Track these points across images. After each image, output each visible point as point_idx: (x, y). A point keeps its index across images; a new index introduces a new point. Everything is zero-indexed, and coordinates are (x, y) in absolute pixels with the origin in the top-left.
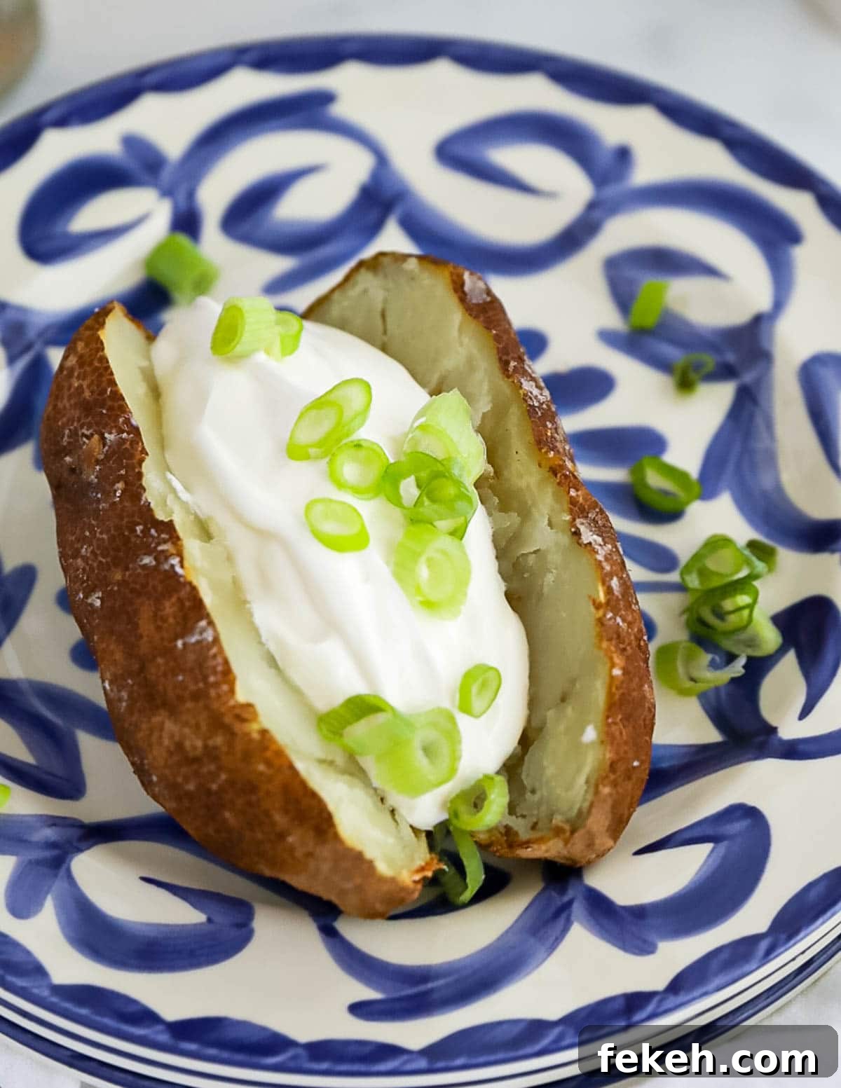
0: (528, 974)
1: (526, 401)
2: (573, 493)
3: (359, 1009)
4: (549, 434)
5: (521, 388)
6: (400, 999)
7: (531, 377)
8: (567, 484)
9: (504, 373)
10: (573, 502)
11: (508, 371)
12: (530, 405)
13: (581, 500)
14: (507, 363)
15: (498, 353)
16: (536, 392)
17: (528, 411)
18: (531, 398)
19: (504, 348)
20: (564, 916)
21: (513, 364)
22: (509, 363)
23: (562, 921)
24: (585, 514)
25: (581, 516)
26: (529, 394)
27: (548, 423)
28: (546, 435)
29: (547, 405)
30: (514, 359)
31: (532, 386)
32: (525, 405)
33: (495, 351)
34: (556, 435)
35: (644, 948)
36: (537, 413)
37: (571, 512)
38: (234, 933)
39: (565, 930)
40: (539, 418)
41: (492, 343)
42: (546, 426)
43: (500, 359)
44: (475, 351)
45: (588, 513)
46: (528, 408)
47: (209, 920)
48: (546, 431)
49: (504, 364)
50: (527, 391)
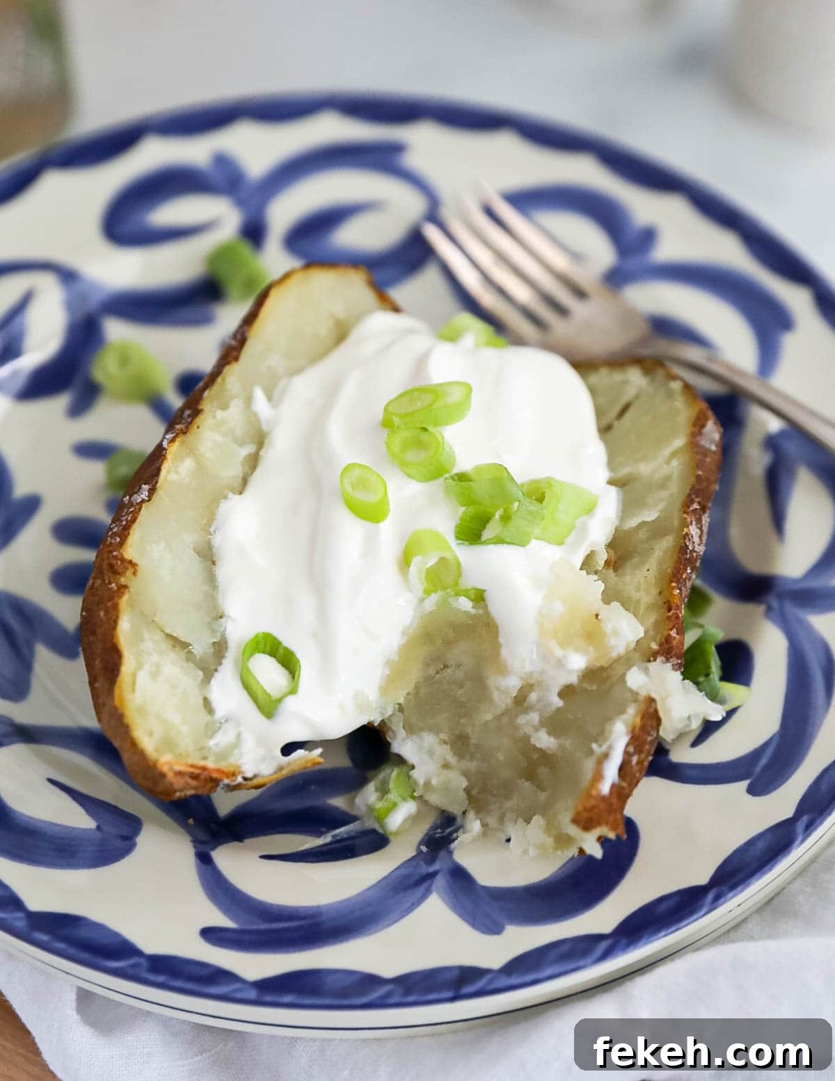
0: (377, 931)
1: (685, 539)
2: (673, 633)
3: (210, 934)
4: (684, 576)
5: (688, 527)
6: (249, 932)
7: (701, 526)
8: (674, 623)
9: (683, 507)
10: (668, 639)
11: (689, 507)
12: (686, 544)
13: (675, 642)
14: (692, 502)
15: (691, 490)
16: (696, 539)
17: (681, 546)
18: (689, 540)
19: (698, 490)
20: (425, 885)
21: (696, 506)
22: (693, 503)
23: (422, 888)
24: (668, 657)
25: (665, 655)
26: (690, 536)
27: (689, 568)
28: (682, 575)
29: (697, 556)
30: (699, 503)
31: (697, 533)
32: (682, 541)
33: (689, 487)
34: (687, 581)
35: (493, 928)
36: (687, 554)
37: (661, 645)
38: (119, 843)
39: (424, 897)
40: (686, 559)
41: (692, 480)
42: (686, 570)
43: (689, 495)
44: (675, 476)
45: (671, 657)
46: (683, 545)
47: (98, 828)
48: (683, 572)
49: (688, 502)
50: (691, 534)
